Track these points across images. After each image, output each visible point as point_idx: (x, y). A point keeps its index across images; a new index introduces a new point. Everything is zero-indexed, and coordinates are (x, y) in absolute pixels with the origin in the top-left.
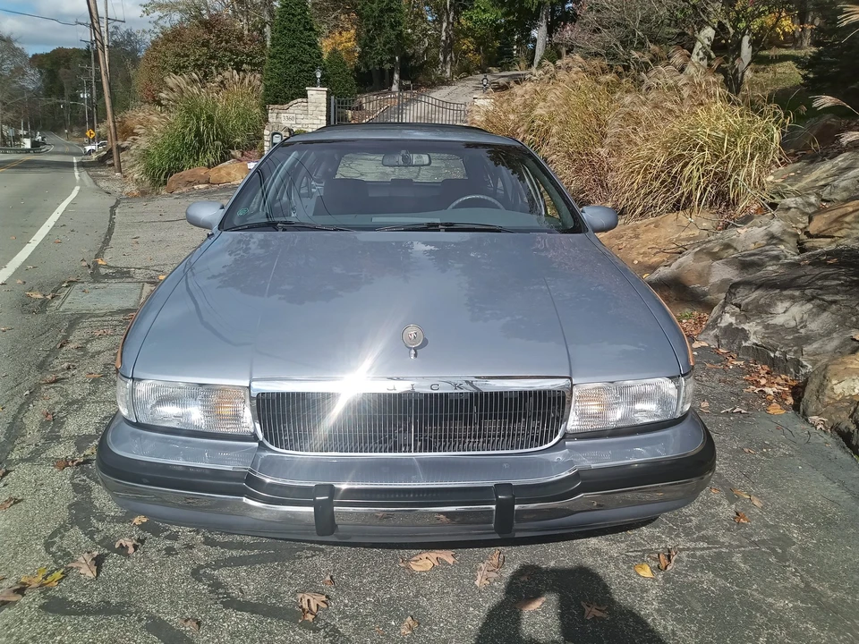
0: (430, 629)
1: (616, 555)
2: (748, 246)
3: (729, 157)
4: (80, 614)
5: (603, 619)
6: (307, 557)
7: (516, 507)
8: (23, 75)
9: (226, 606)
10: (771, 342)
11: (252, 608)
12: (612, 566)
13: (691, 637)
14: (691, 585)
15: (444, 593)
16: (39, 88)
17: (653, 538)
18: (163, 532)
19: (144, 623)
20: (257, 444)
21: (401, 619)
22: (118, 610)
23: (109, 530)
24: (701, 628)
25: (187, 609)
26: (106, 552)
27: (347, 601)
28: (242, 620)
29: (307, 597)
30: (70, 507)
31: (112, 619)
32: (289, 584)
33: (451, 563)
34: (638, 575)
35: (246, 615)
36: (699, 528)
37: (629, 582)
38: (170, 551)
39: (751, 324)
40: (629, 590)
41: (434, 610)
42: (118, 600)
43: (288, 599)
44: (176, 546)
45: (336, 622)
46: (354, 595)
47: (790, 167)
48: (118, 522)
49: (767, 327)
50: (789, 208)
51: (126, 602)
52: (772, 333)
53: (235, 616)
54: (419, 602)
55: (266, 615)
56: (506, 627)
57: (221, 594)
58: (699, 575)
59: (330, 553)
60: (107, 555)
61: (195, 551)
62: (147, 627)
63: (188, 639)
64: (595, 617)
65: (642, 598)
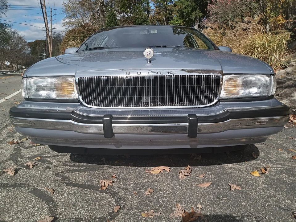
0: (159, 193)
1: (241, 169)
2: (279, 77)
3: (268, 51)
4: (3, 187)
5: (240, 191)
6: (106, 170)
7: (198, 124)
8: (25, 48)
9: (67, 185)
10: (293, 105)
11: (79, 186)
12: (240, 173)
13: (283, 197)
14: (278, 179)
15: (165, 181)
16: (30, 53)
17: (257, 164)
18: (46, 162)
19: (30, 190)
20: (79, 103)
21: (146, 189)
22: (21, 186)
23: (24, 161)
24: (287, 194)
25: (50, 186)
26: (21, 168)
27: (121, 183)
28: (73, 190)
29: (104, 181)
30: (10, 155)
31: (16, 189)
32: (97, 178)
33: (168, 171)
34: (253, 175)
35: (76, 188)
36: (276, 161)
37: (249, 178)
38: (47, 168)
39: (284, 100)
40: (250, 180)
41: (160, 186)
42: (21, 183)
43: (96, 183)
44: (51, 166)
45: (116, 190)
46: (125, 181)
47: (291, 55)
48: (29, 159)
49: (291, 101)
50: (293, 65)
51: (24, 183)
52: (294, 102)
53: (71, 188)
54: (154, 184)
55: (85, 188)
56: (194, 193)
57: (66, 181)
58: (281, 176)
59: (116, 168)
60: (21, 169)
61: (58, 168)
62: (31, 192)
63: (48, 196)
64: (236, 190)
65: (257, 183)
